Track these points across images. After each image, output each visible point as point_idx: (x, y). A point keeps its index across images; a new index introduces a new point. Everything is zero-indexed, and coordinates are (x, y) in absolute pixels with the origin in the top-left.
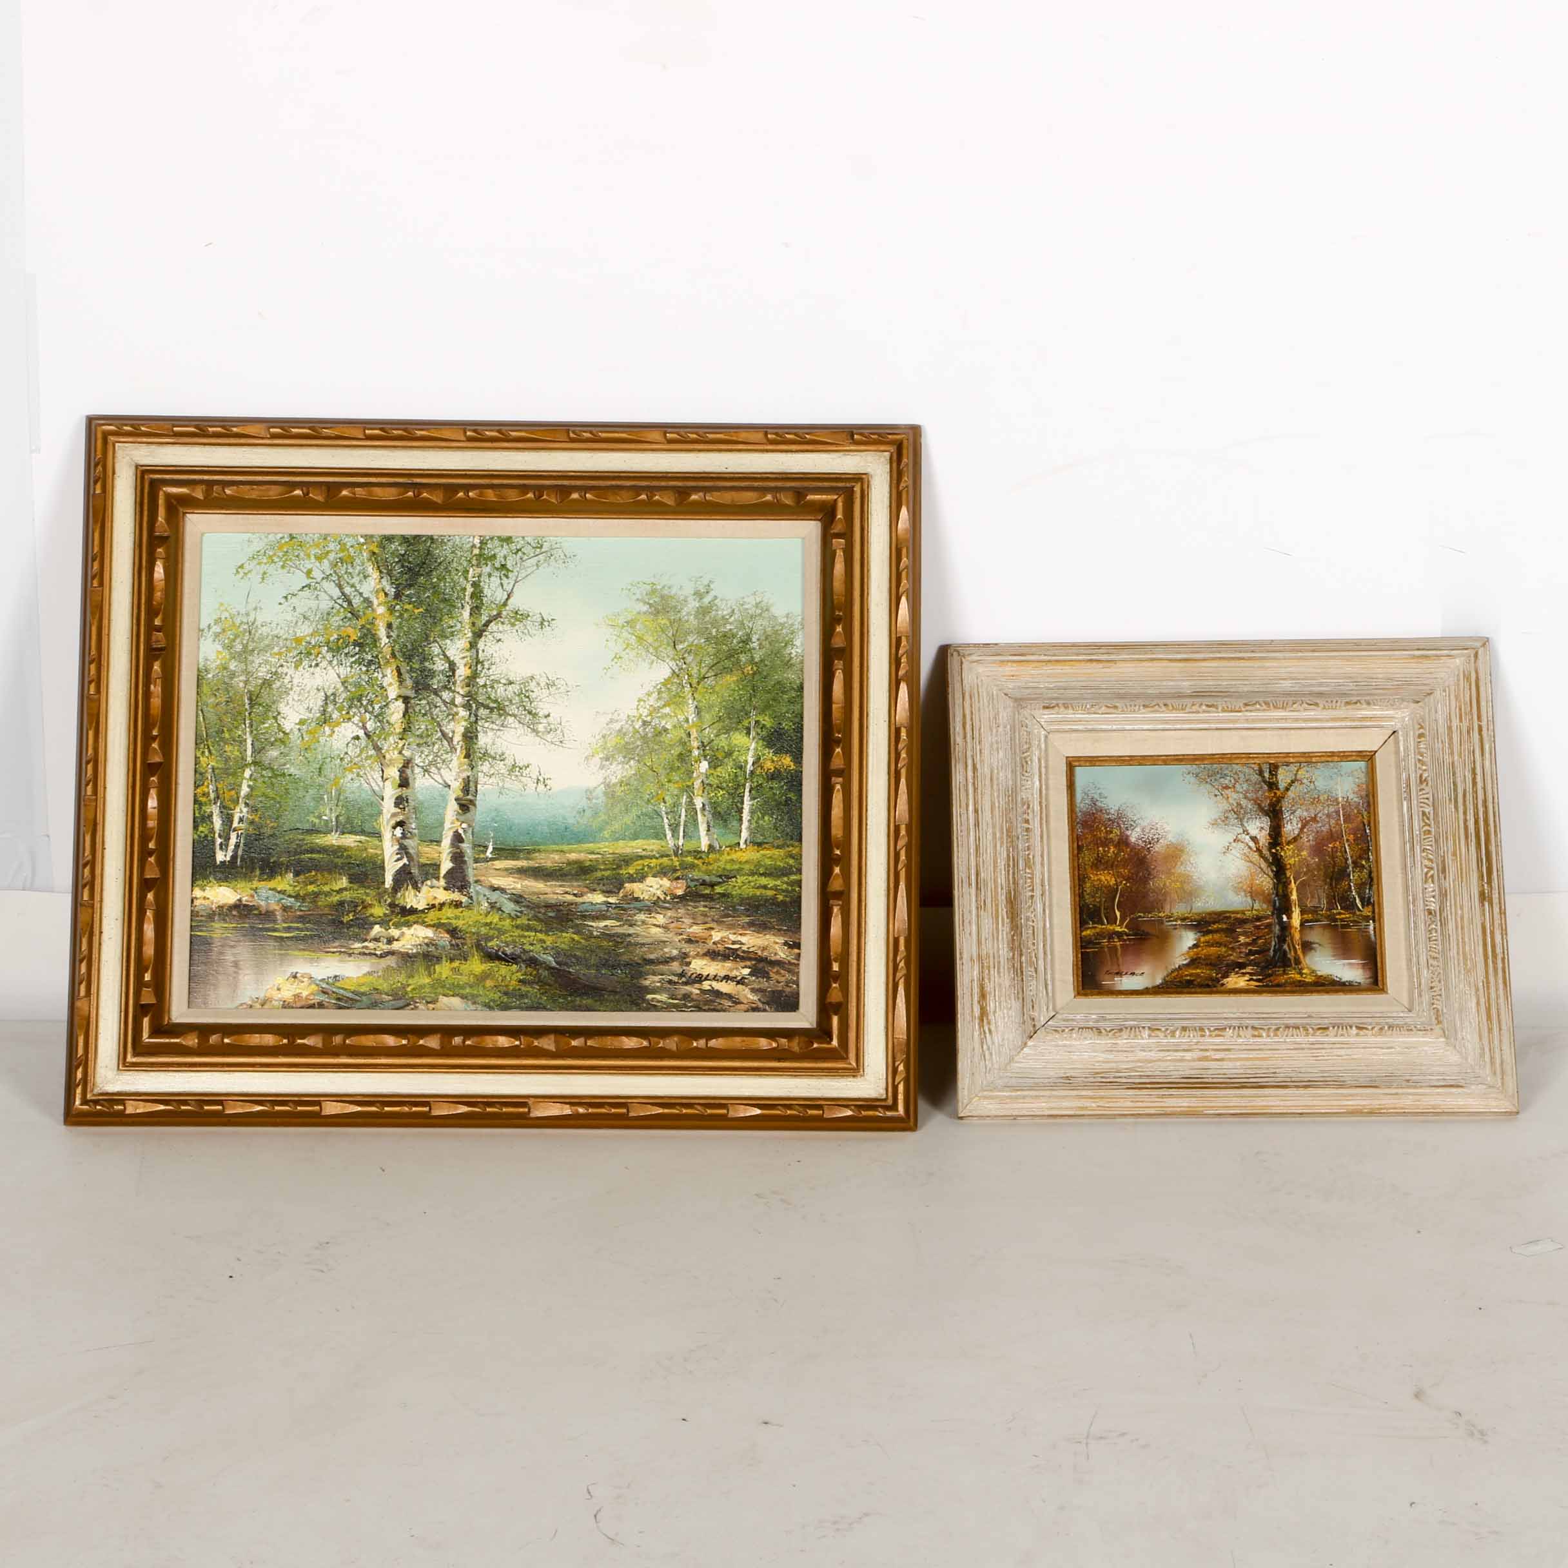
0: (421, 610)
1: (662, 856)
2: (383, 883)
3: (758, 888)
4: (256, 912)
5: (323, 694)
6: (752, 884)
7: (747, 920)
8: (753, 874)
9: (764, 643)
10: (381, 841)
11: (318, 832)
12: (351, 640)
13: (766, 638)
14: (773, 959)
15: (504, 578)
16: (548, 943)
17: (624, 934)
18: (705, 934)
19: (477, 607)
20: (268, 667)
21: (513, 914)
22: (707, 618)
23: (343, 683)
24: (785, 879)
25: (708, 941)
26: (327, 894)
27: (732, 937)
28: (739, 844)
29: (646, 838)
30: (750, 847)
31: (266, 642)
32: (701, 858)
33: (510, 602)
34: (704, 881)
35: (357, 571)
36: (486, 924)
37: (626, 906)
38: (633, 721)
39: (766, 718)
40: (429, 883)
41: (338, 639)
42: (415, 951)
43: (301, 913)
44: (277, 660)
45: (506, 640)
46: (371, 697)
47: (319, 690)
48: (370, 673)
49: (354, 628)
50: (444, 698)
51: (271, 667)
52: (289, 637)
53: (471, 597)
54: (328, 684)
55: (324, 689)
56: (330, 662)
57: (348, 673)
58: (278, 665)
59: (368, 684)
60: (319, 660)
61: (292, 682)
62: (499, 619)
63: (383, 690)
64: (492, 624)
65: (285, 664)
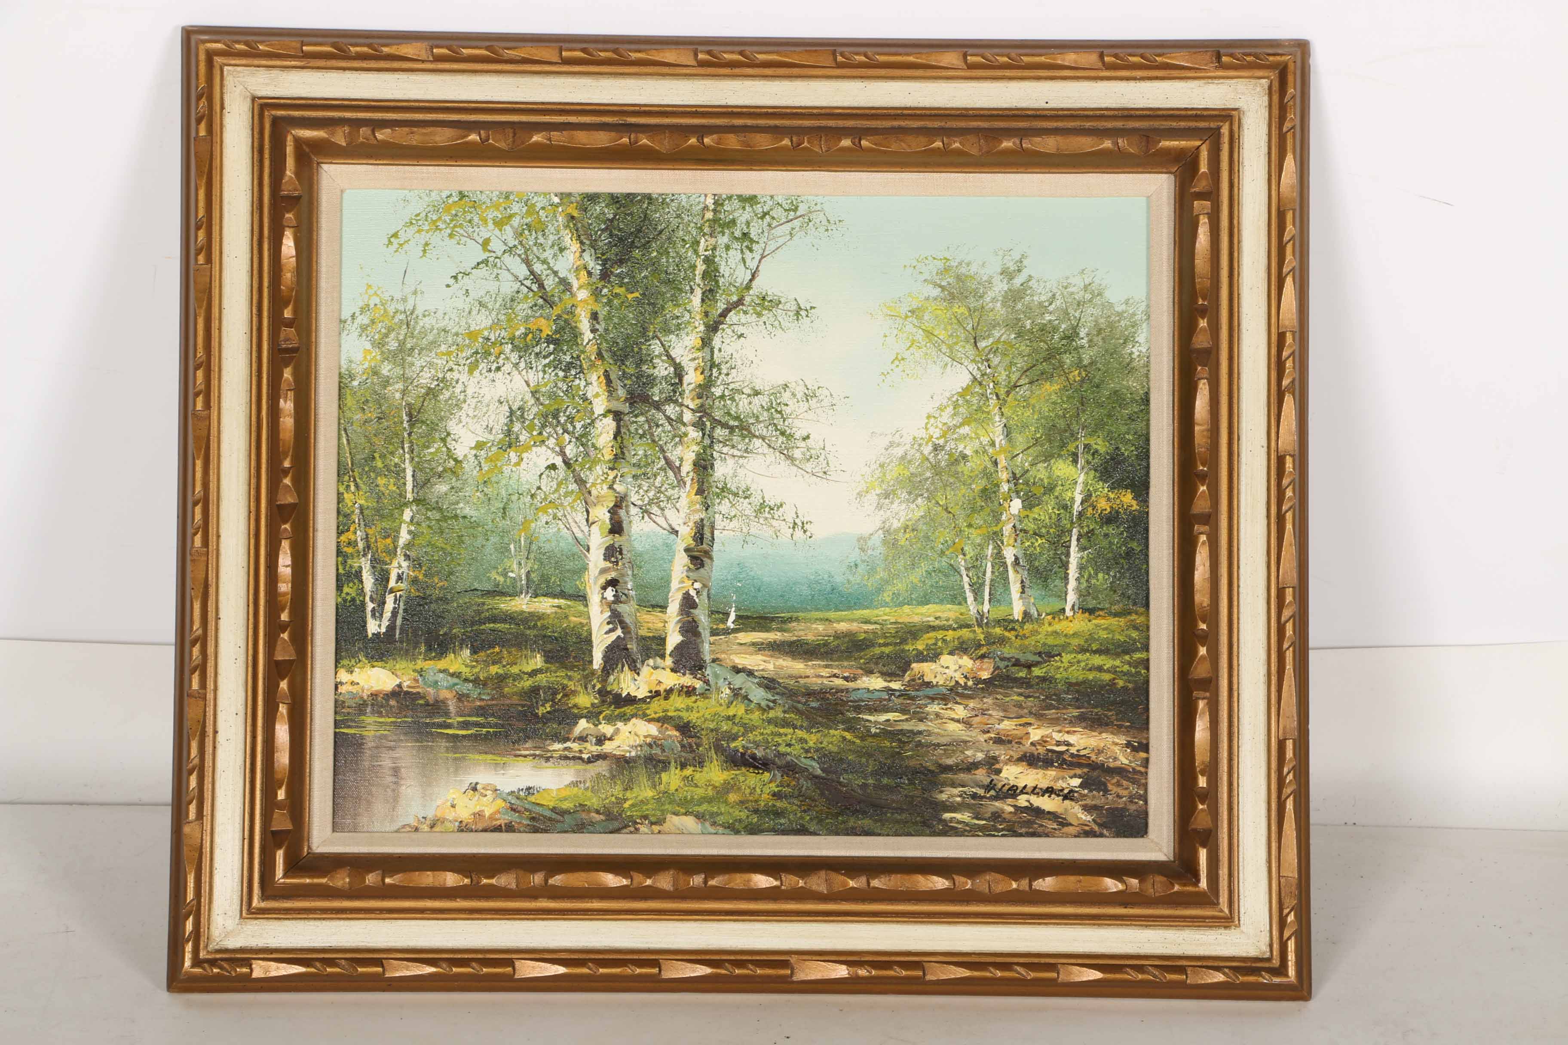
0: (636, 294)
1: (961, 627)
2: (591, 662)
3: (1090, 670)
4: (421, 702)
5: (507, 408)
6: (1083, 664)
7: (1076, 713)
8: (1083, 650)
9: (1095, 339)
10: (586, 606)
11: (503, 594)
12: (544, 335)
13: (1100, 331)
14: (1111, 765)
15: (747, 252)
16: (811, 744)
17: (911, 731)
18: (1020, 732)
19: (711, 291)
20: (433, 371)
21: (764, 704)
22: (1019, 306)
23: (533, 393)
24: (1127, 657)
25: (1023, 741)
26: (517, 677)
27: (1057, 736)
28: (1063, 610)
29: (941, 602)
30: (1079, 615)
31: (430, 337)
32: (1013, 629)
33: (754, 284)
34: (1017, 660)
35: (550, 243)
36: (728, 718)
37: (913, 693)
38: (920, 445)
39: (1100, 441)
40: (651, 662)
41: (526, 335)
42: (633, 754)
43: (482, 704)
44: (445, 363)
45: (749, 336)
46: (571, 412)
47: (501, 403)
48: (568, 380)
49: (548, 319)
50: (668, 413)
51: (437, 372)
52: (460, 332)
53: (703, 277)
54: (513, 394)
55: (507, 402)
56: (516, 365)
57: (540, 380)
58: (446, 368)
59: (566, 395)
60: (501, 361)
61: (465, 391)
62: (741, 307)
63: (586, 403)
64: (731, 313)
65: (456, 367)
